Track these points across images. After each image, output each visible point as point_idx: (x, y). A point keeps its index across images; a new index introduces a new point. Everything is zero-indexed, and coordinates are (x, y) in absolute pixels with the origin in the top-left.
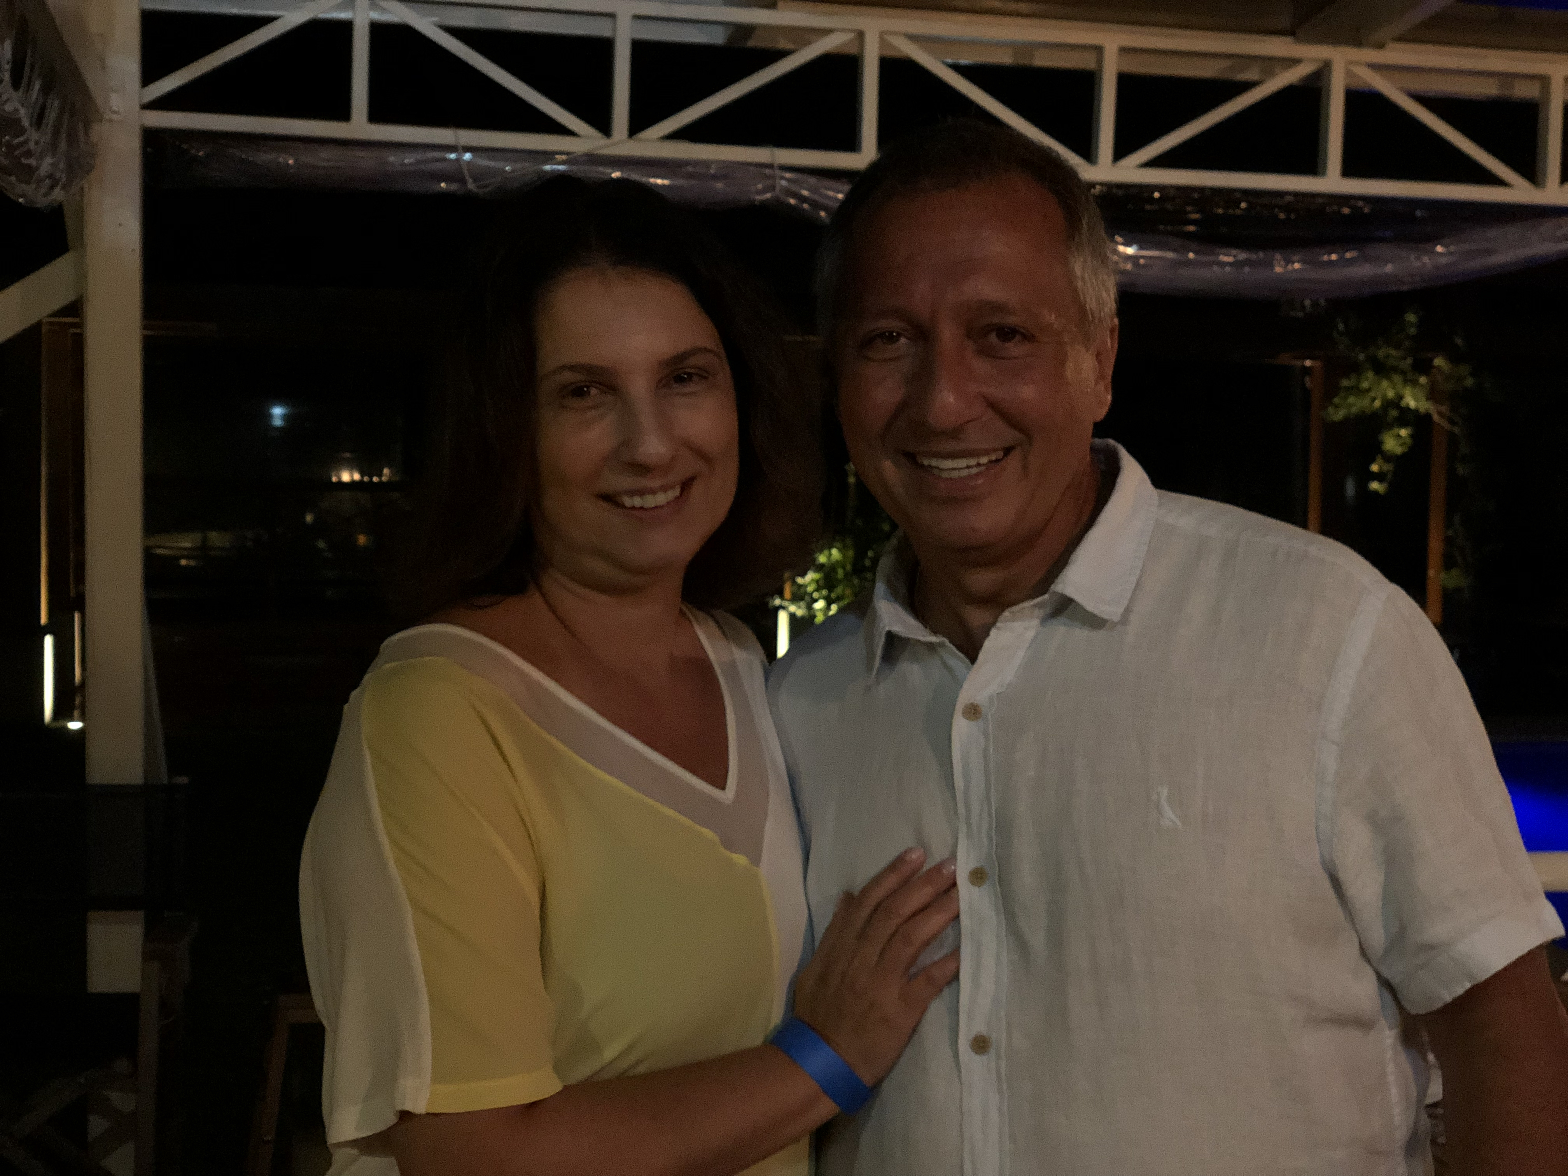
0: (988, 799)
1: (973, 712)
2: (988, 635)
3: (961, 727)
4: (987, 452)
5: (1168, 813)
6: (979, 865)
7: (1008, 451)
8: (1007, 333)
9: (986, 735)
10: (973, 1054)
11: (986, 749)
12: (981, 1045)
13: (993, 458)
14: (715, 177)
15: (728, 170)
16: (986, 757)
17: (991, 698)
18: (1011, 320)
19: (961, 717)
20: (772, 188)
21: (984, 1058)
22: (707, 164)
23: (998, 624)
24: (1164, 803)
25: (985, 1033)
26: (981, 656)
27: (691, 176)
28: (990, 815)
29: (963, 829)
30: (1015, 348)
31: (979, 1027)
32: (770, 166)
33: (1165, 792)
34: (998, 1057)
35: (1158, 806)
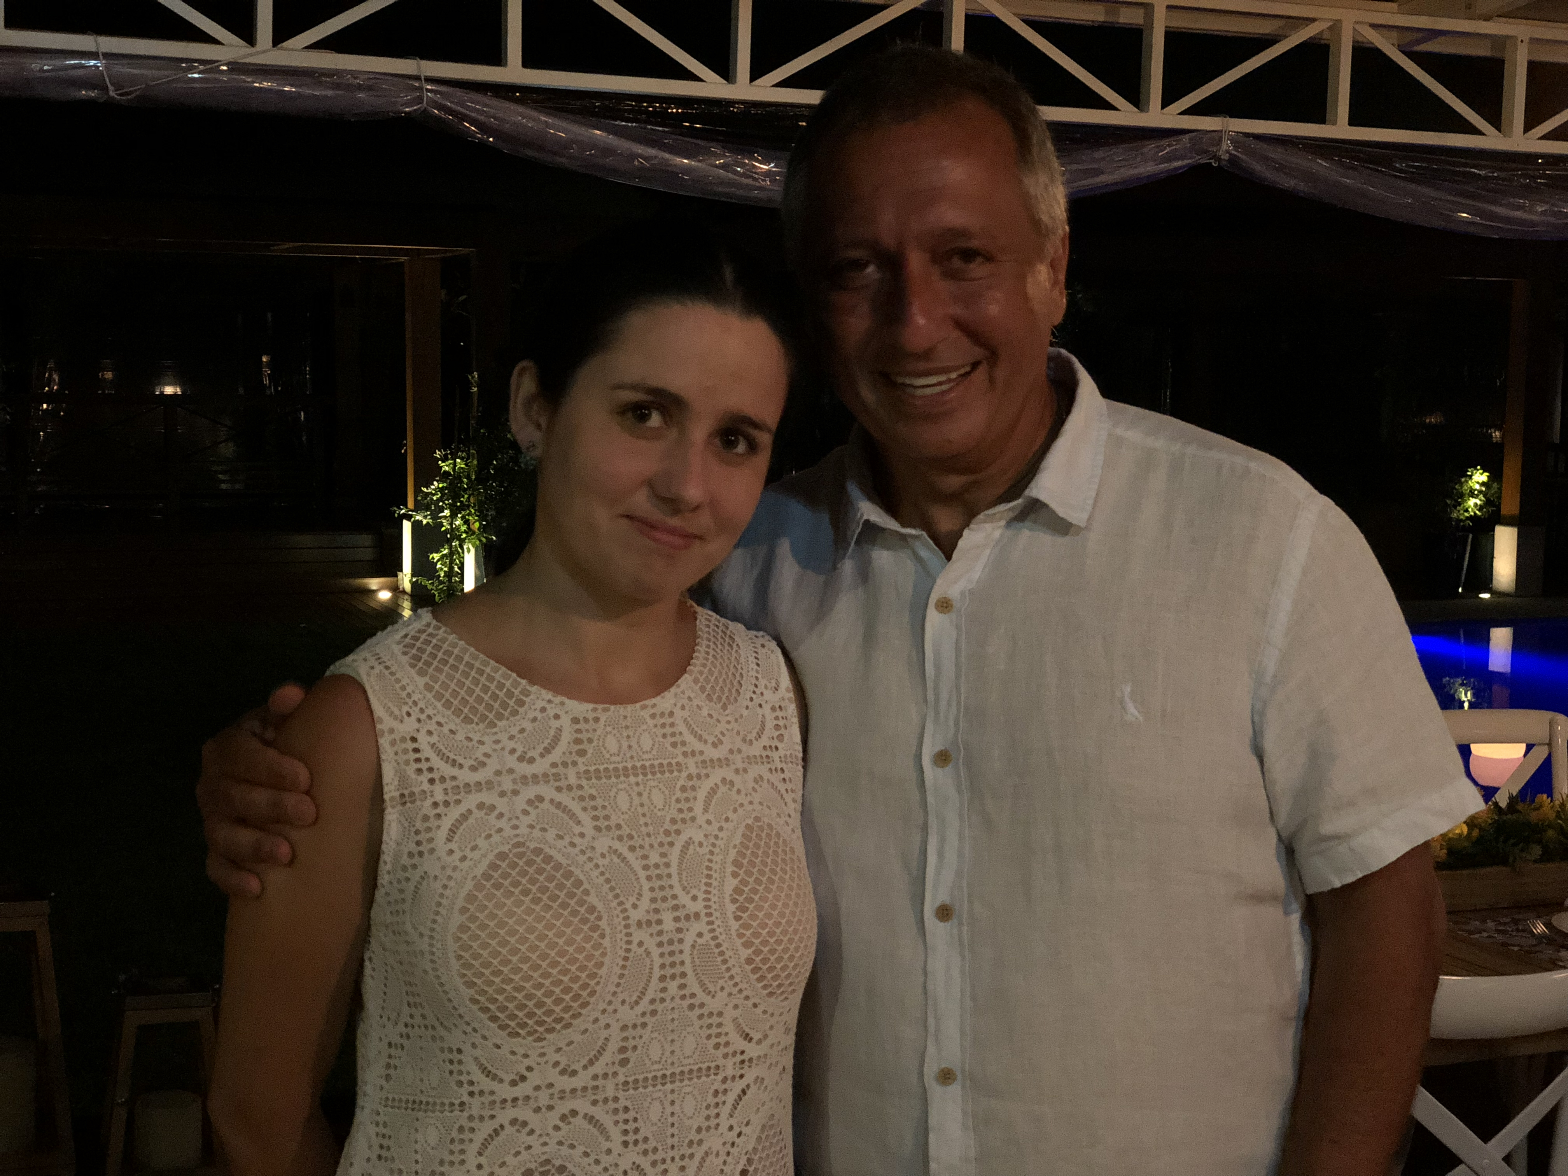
0: (958, 688)
1: (945, 605)
2: (961, 536)
3: (933, 617)
4: (957, 368)
5: (1131, 707)
6: (943, 748)
7: (975, 365)
8: (969, 255)
9: (958, 627)
10: (937, 921)
11: (957, 642)
12: (944, 913)
13: (962, 371)
14: (360, 87)
15: (373, 82)
16: (958, 649)
17: (962, 593)
18: (975, 244)
19: (934, 609)
20: (420, 100)
21: (948, 925)
22: (354, 74)
23: (972, 526)
24: (1127, 699)
25: (948, 902)
26: (955, 556)
27: (337, 86)
28: (958, 703)
29: (931, 714)
30: (977, 269)
31: (943, 897)
32: (417, 78)
33: (1127, 689)
34: (960, 924)
35: (1122, 702)
